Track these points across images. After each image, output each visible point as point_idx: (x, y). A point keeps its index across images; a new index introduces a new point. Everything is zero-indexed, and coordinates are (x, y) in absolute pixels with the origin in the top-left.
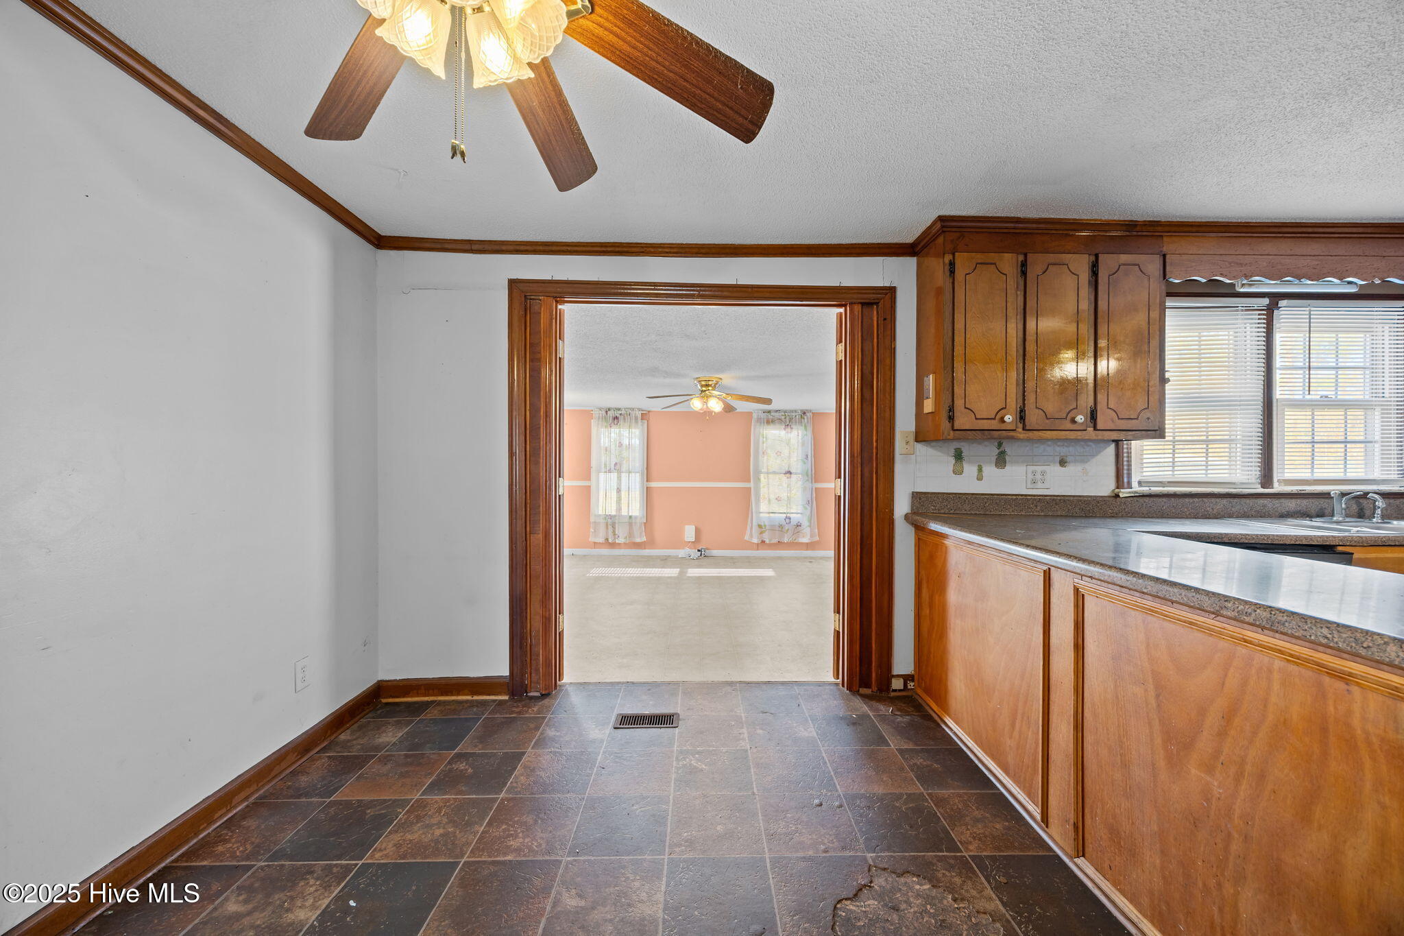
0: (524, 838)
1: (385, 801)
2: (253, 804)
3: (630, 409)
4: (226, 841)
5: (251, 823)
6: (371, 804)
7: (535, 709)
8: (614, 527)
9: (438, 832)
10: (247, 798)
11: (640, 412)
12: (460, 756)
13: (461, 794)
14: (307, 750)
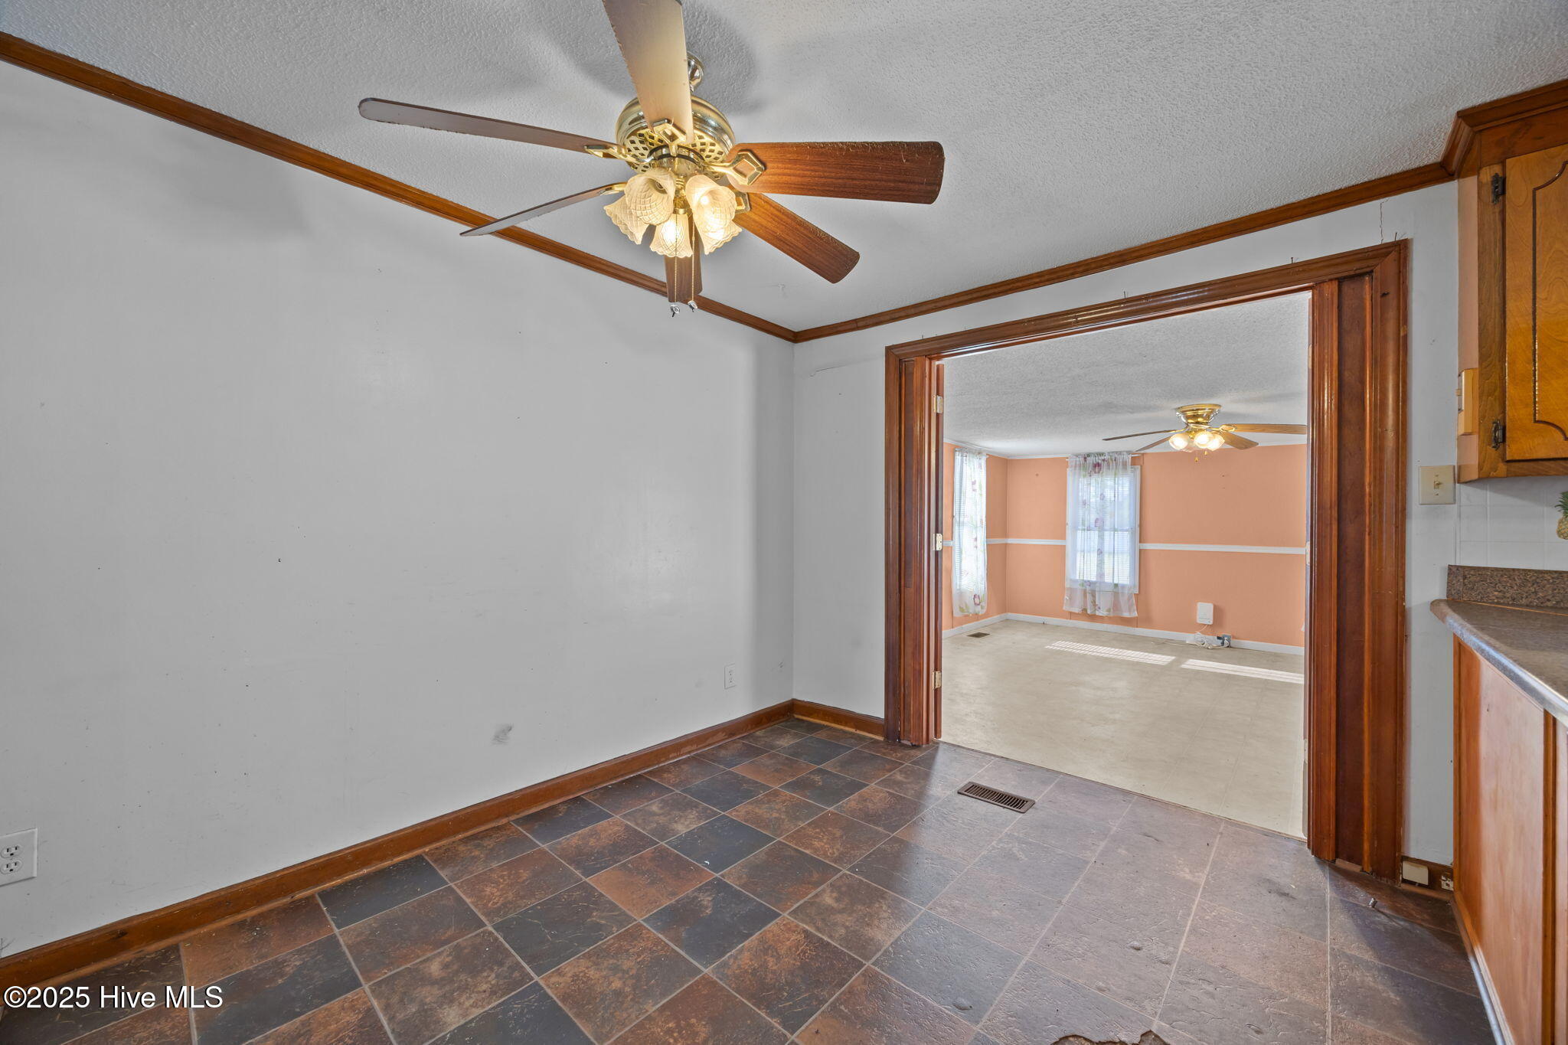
0: (826, 844)
1: (757, 783)
2: (692, 757)
3: (1117, 452)
4: (671, 773)
5: (685, 767)
6: (748, 781)
7: (899, 755)
8: (1094, 596)
9: (775, 815)
10: (689, 752)
11: (1130, 456)
12: (820, 771)
13: (804, 797)
14: (732, 734)
